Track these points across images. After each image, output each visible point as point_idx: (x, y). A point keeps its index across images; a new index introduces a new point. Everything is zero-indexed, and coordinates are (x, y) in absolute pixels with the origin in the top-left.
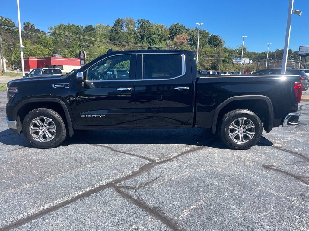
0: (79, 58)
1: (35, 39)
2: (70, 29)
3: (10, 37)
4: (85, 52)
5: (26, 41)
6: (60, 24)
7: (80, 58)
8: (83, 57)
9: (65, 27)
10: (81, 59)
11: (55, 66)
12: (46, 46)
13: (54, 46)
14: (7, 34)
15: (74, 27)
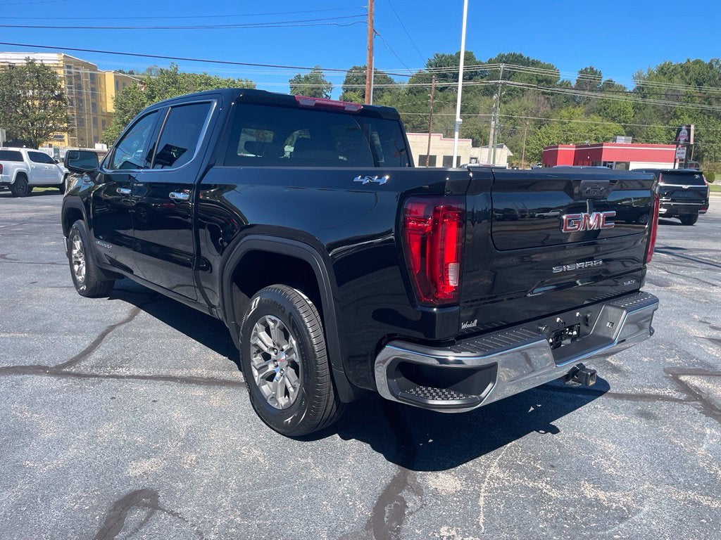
0: (674, 144)
1: (594, 104)
2: (687, 73)
3: (543, 104)
4: (692, 127)
5: (572, 110)
6: (663, 63)
7: (677, 144)
8: (685, 140)
9: (675, 69)
10: (677, 147)
11: (610, 164)
12: (613, 119)
13: (633, 117)
14: (539, 98)
15: (698, 66)
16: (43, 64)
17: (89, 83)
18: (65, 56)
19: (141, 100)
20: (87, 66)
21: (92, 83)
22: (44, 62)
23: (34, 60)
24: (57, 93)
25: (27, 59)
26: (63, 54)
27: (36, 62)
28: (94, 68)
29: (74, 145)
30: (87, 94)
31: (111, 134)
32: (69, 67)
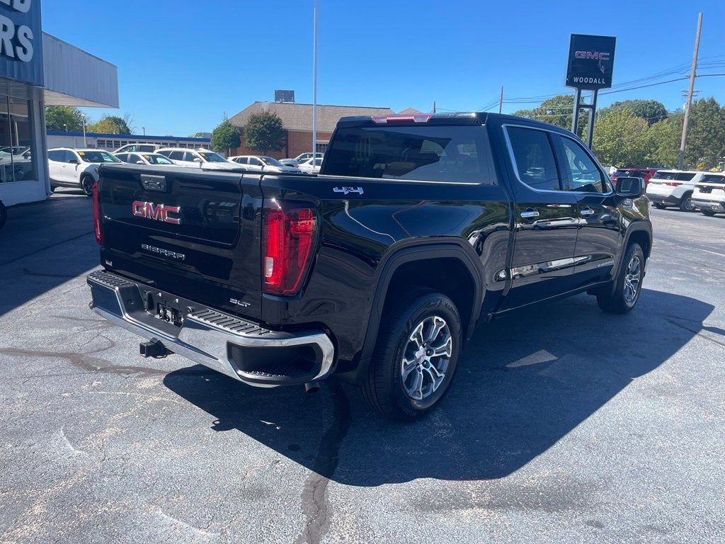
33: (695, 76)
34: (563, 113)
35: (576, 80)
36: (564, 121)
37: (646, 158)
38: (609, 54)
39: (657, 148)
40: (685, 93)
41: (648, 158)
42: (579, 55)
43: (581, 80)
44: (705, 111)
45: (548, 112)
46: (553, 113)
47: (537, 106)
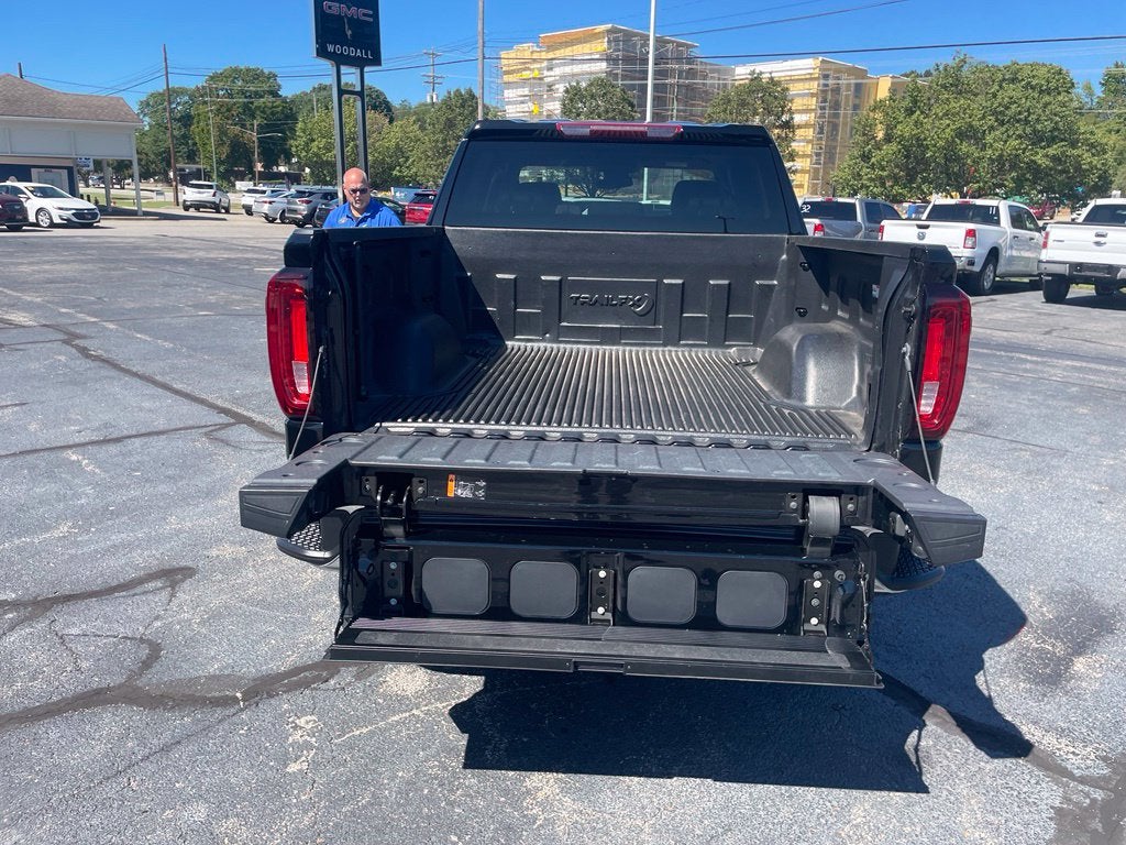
16: (772, 79)
17: (851, 97)
18: (823, 61)
19: (894, 118)
20: (853, 72)
21: (856, 97)
22: (773, 75)
23: (761, 73)
24: (784, 118)
25: (753, 72)
26: (820, 59)
27: (764, 76)
28: (862, 74)
29: (814, 193)
30: (845, 115)
31: (841, 174)
32: (826, 77)
33: (484, 58)
34: (246, 97)
35: (330, 48)
36: (250, 109)
37: (394, 173)
38: (371, 12)
39: (407, 159)
40: (426, 79)
41: (398, 174)
42: (330, 7)
43: (338, 49)
44: (463, 107)
45: (221, 93)
46: (231, 96)
47: (201, 82)
